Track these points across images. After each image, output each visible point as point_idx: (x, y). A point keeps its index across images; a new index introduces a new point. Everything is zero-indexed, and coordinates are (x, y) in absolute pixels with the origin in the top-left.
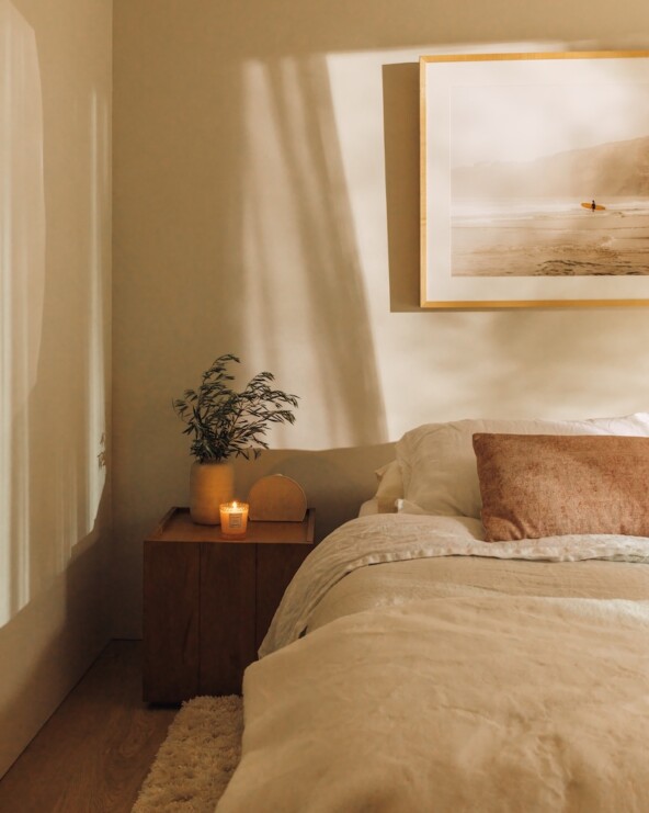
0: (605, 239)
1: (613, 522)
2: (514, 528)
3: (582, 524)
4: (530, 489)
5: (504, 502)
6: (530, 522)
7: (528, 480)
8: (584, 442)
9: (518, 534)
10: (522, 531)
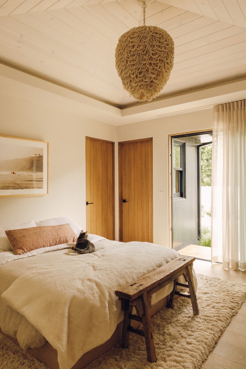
0: (16, 181)
1: (42, 245)
2: (23, 251)
3: (36, 247)
4: (25, 241)
5: (19, 245)
6: (26, 249)
7: (24, 239)
8: (32, 229)
9: (24, 252)
10: (24, 251)
